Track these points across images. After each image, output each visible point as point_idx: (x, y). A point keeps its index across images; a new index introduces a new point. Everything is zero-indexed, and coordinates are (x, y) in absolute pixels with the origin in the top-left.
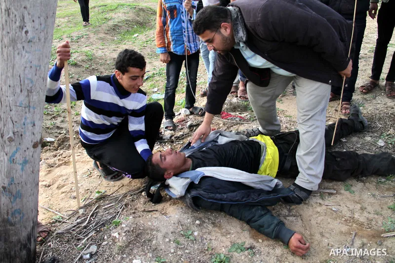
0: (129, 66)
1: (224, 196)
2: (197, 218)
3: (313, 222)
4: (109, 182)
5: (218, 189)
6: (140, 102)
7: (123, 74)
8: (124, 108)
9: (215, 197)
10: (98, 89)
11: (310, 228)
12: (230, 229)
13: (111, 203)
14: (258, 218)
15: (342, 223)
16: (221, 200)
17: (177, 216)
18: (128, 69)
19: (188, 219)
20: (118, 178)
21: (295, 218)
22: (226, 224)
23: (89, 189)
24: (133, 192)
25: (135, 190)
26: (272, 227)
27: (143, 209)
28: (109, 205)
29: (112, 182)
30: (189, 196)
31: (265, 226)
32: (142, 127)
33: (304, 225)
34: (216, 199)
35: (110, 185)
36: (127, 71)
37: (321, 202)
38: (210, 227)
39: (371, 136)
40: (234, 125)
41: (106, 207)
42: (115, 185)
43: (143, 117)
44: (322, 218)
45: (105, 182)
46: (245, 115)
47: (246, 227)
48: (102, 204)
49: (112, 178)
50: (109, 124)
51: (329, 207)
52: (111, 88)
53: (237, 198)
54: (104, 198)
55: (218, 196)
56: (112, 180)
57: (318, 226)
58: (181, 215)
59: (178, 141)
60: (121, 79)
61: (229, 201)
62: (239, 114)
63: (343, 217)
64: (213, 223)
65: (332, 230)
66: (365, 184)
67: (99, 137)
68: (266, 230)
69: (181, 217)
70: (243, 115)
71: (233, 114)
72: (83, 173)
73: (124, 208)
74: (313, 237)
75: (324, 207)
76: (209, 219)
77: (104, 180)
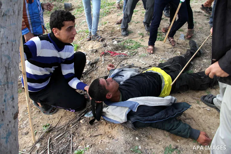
0: (64, 20)
1: (154, 117)
2: (135, 136)
3: (201, 121)
4: (49, 116)
5: (148, 112)
6: (71, 52)
7: (60, 29)
8: (61, 58)
9: (149, 119)
10: (42, 48)
11: (201, 125)
12: (159, 138)
13: (60, 134)
14: (176, 127)
15: (216, 118)
16: (153, 120)
17: (122, 138)
18: (63, 23)
19: (130, 138)
20: (55, 111)
21: (190, 120)
22: (154, 135)
23: (35, 125)
24: (73, 121)
25: (73, 120)
26: (187, 130)
27: (89, 135)
28: (59, 136)
29: (51, 116)
30: (130, 122)
31: (182, 131)
32: (72, 71)
33: (197, 124)
34: (150, 121)
35: (50, 118)
36: (63, 26)
37: (199, 106)
38: (146, 140)
39: (206, 59)
40: (123, 60)
41: (57, 137)
42: (54, 117)
43: (73, 64)
44: (204, 116)
45: (45, 116)
46: (126, 52)
47: (167, 133)
48: (52, 136)
49: (50, 113)
50: (49, 73)
51: (205, 109)
52: (51, 45)
53: (163, 117)
54: (51, 130)
55: (150, 118)
56: (51, 114)
57: (205, 123)
58: (124, 136)
59: (86, 76)
60: (59, 34)
61: (158, 120)
62: (121, 52)
63: (215, 114)
64: (146, 136)
65: (213, 123)
66: (216, 90)
67: (41, 85)
68: (183, 134)
69: (126, 138)
70: (124, 53)
71: (117, 52)
72: (23, 111)
73: (73, 137)
74: (205, 131)
75: (202, 109)
76: (143, 134)
77: (43, 114)
